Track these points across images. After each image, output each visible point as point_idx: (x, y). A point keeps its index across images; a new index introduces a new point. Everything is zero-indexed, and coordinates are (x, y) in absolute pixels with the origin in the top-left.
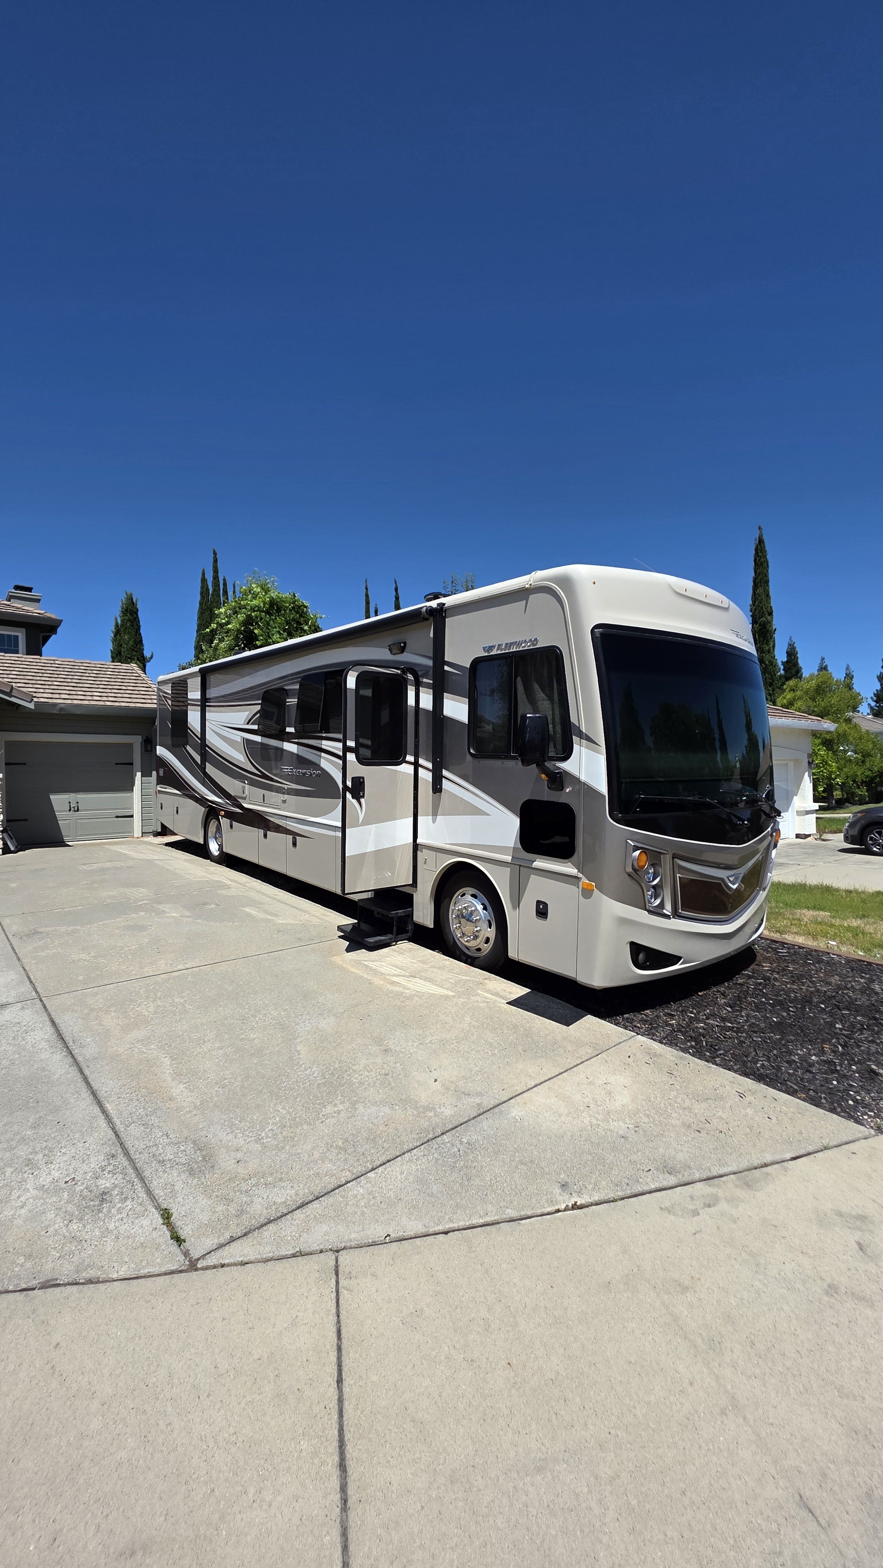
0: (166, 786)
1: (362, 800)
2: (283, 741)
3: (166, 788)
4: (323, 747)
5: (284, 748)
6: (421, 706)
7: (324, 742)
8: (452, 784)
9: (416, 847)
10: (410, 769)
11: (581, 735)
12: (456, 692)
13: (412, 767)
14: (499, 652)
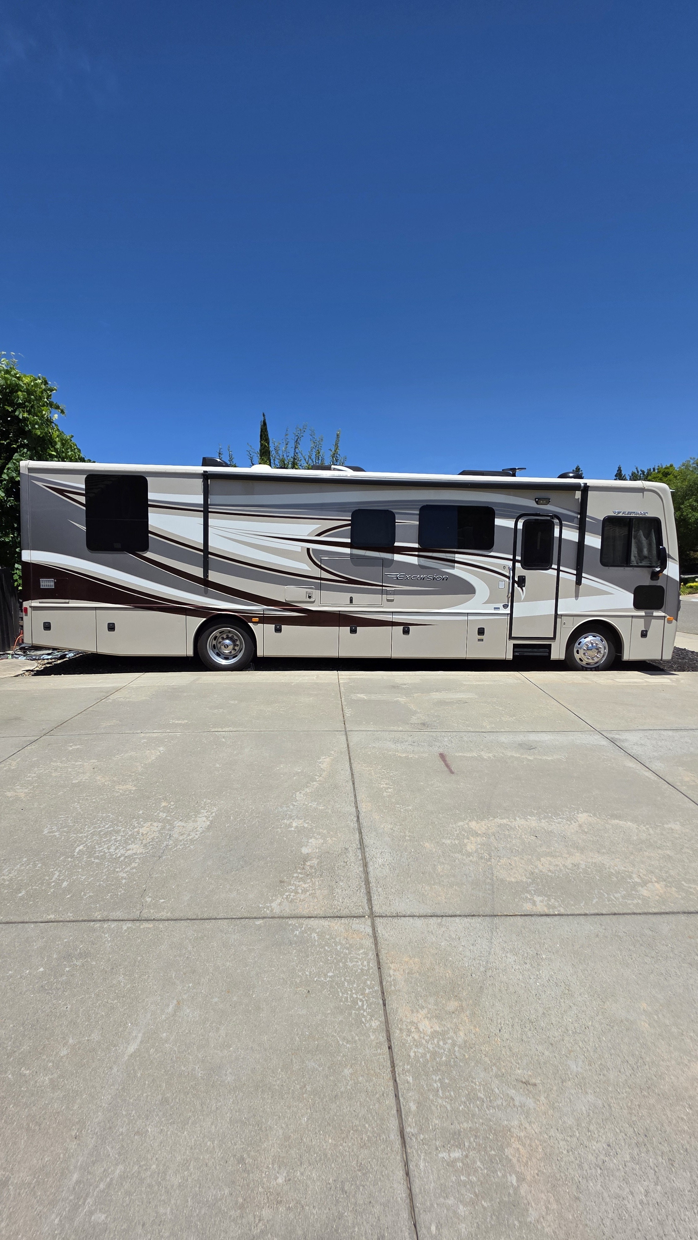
0: (67, 601)
1: (524, 588)
2: (394, 553)
3: (68, 603)
4: (456, 559)
5: (395, 559)
6: (563, 537)
7: (457, 555)
8: (588, 580)
9: (556, 615)
10: (555, 573)
11: (670, 557)
12: (593, 532)
13: (556, 571)
14: (623, 515)
